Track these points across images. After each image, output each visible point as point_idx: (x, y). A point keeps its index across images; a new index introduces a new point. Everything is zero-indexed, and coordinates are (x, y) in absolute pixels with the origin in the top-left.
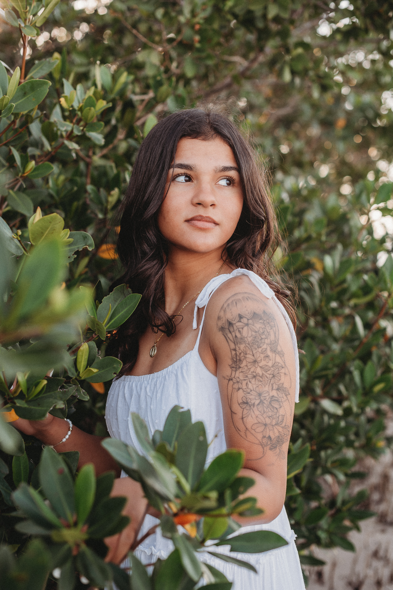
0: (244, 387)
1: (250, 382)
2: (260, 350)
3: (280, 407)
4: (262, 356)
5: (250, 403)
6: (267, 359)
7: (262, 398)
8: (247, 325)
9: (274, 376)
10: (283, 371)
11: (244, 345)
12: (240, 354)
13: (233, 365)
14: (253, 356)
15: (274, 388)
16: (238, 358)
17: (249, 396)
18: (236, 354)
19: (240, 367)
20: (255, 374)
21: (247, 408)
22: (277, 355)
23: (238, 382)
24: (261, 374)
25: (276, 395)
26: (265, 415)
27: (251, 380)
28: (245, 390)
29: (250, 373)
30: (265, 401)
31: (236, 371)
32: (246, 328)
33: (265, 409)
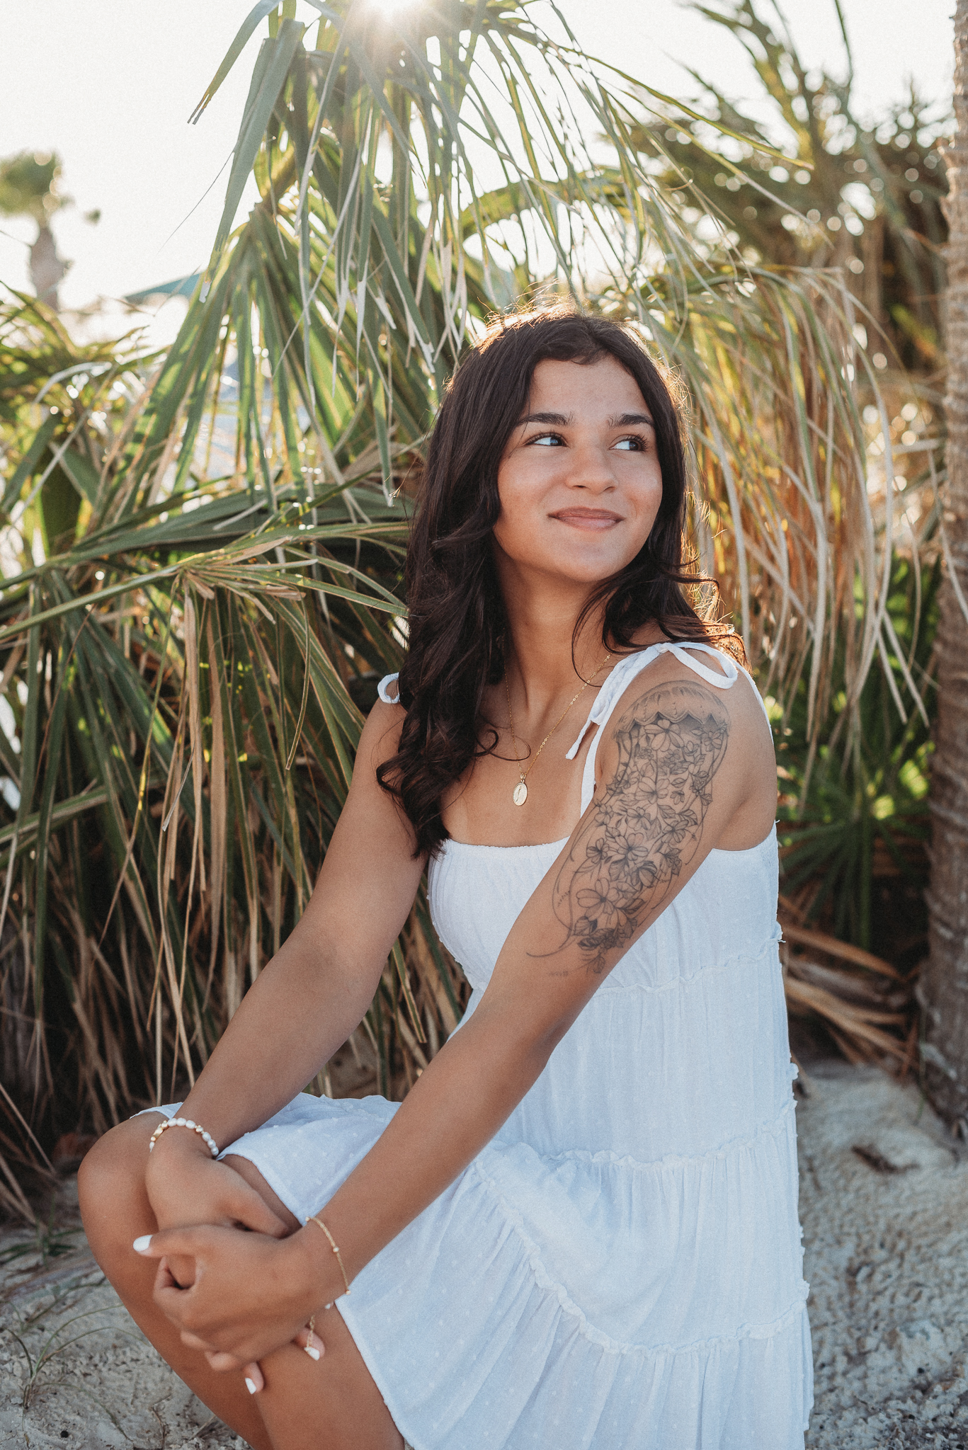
0: (612, 824)
1: (626, 821)
2: (672, 778)
3: (649, 887)
4: (672, 789)
5: (604, 855)
6: (678, 797)
7: (630, 856)
8: (667, 731)
9: (673, 831)
10: (693, 829)
11: (647, 761)
12: (633, 772)
13: (613, 787)
14: (656, 783)
15: (663, 851)
16: (626, 778)
17: (610, 842)
18: (625, 771)
19: (622, 793)
20: (641, 812)
21: (594, 860)
22: (698, 799)
23: (607, 813)
24: (653, 817)
25: (657, 863)
26: (613, 884)
27: (629, 819)
28: (610, 829)
29: (635, 807)
30: (631, 864)
31: (612, 796)
32: (661, 736)
33: (622, 875)
